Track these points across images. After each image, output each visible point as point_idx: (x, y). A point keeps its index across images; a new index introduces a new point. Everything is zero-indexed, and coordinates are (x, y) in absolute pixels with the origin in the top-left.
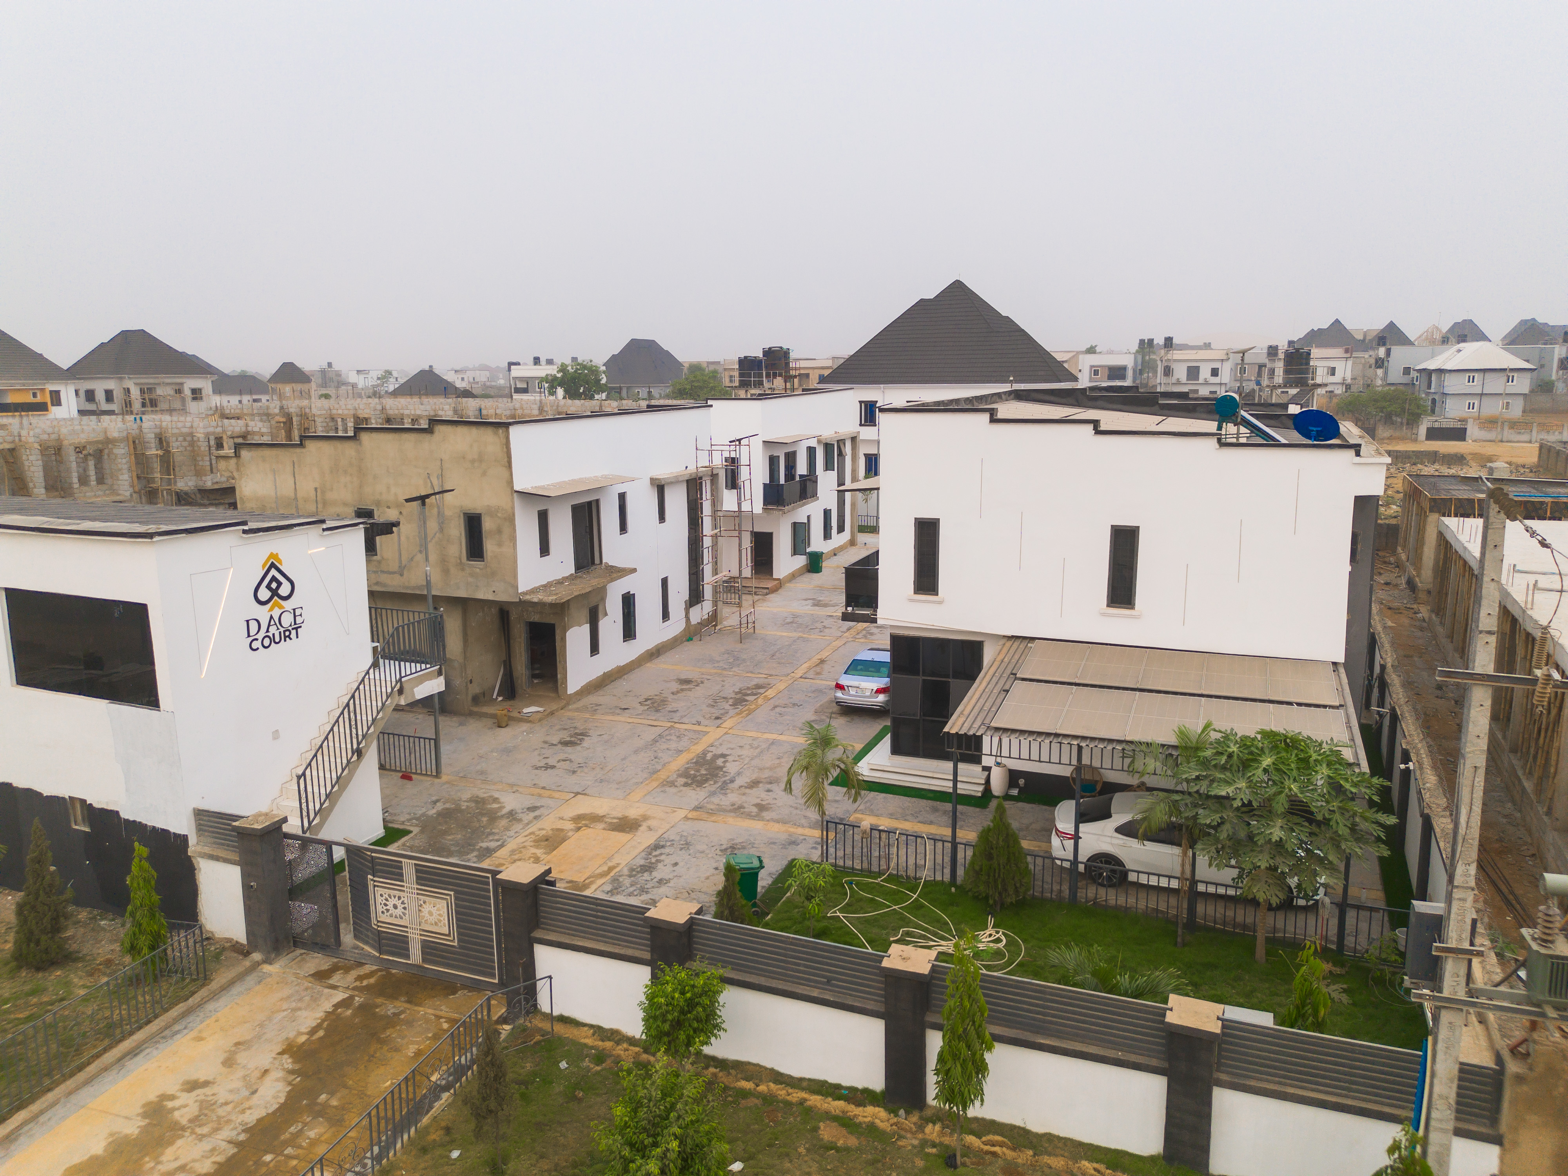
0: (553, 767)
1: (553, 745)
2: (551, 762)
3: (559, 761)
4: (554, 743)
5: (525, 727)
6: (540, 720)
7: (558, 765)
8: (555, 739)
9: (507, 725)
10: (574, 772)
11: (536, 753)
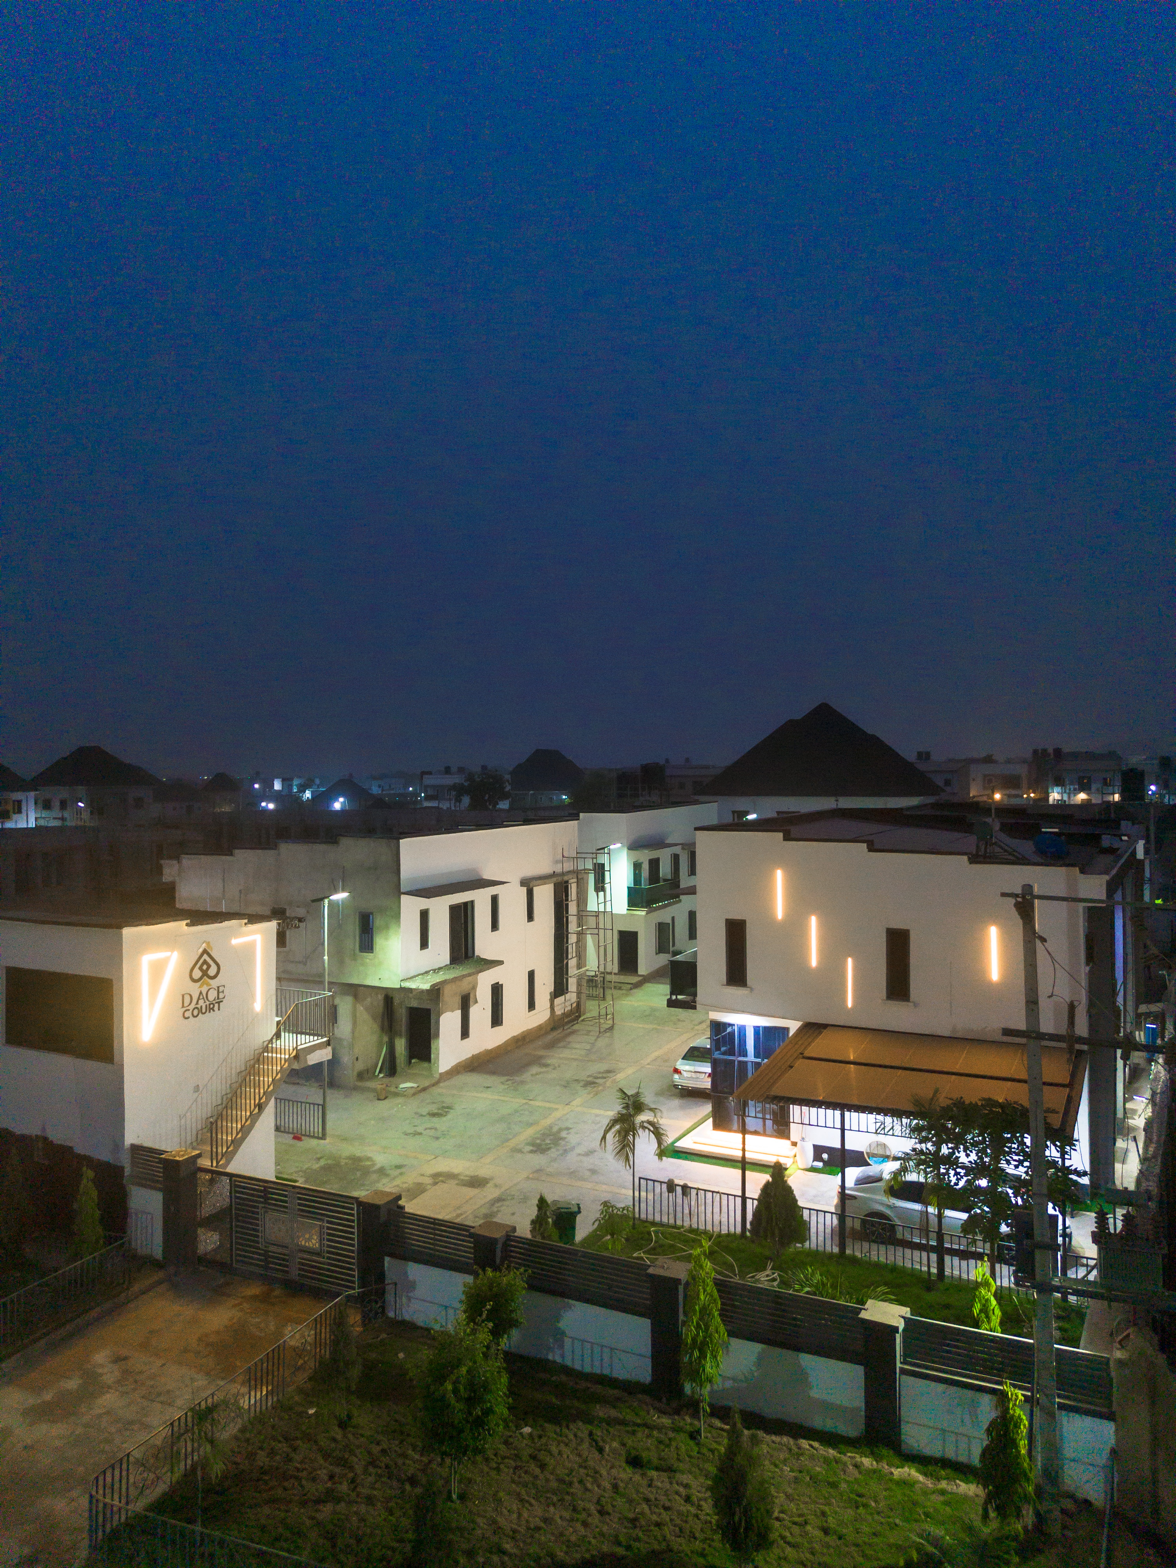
0: (420, 1134)
1: (422, 1115)
2: (420, 1129)
3: (426, 1129)
4: (424, 1114)
5: (400, 1100)
6: (414, 1094)
7: (424, 1133)
8: (424, 1111)
9: (385, 1098)
10: (437, 1138)
11: (408, 1121)
